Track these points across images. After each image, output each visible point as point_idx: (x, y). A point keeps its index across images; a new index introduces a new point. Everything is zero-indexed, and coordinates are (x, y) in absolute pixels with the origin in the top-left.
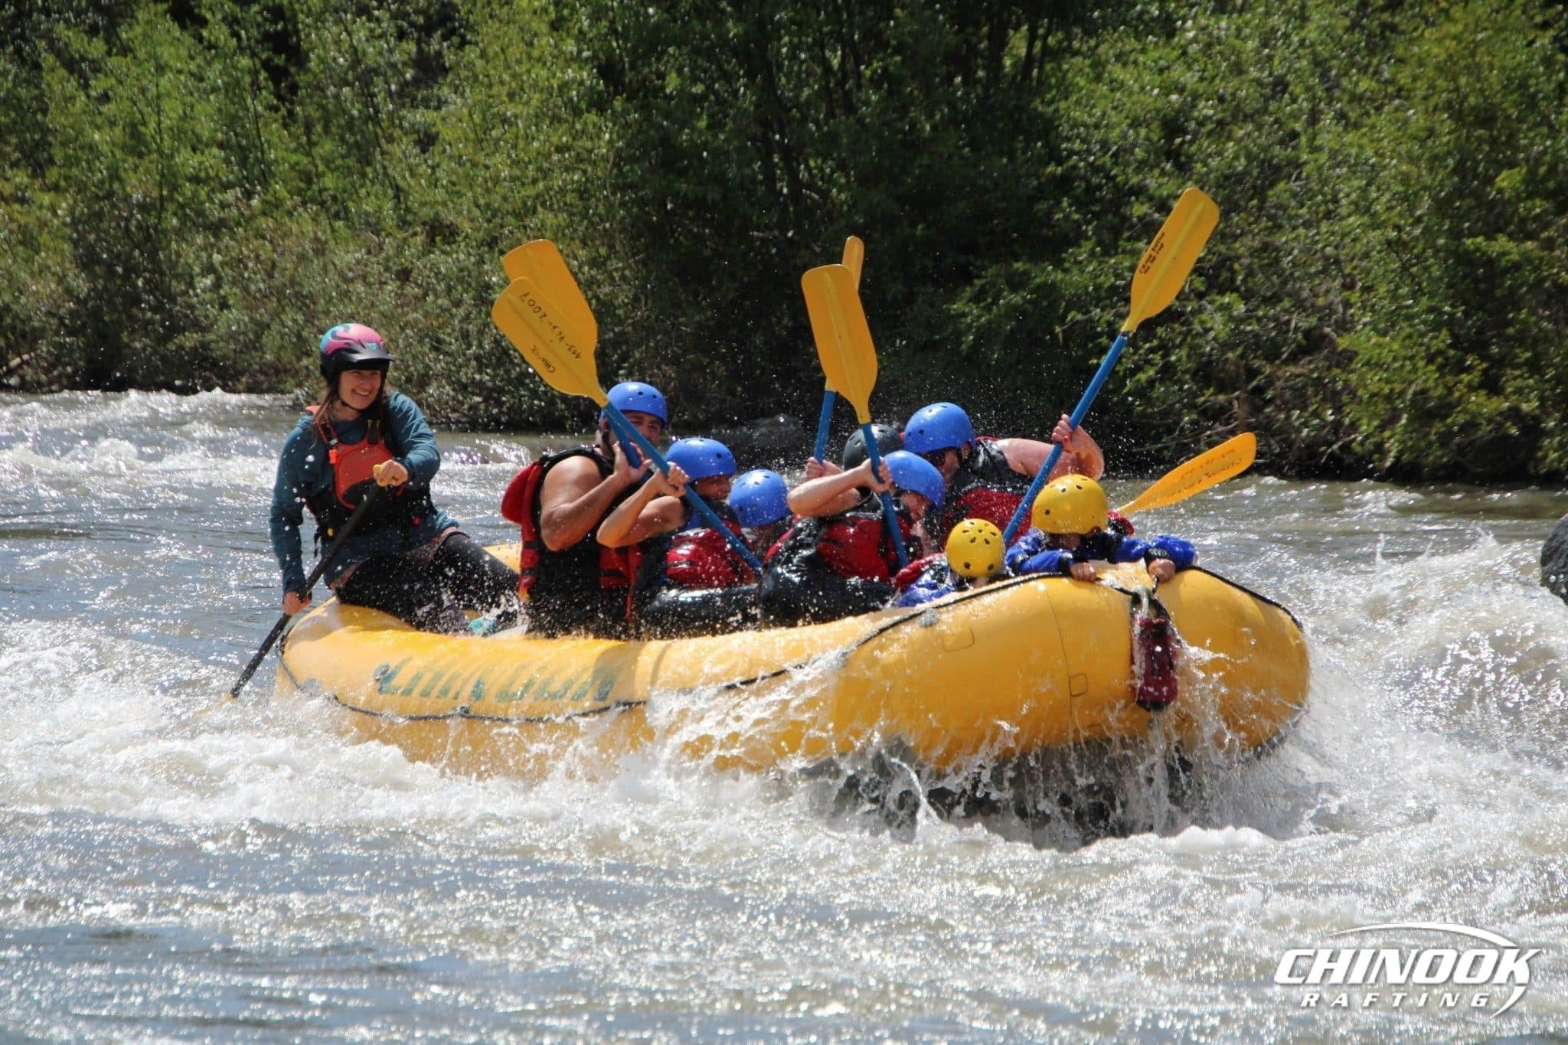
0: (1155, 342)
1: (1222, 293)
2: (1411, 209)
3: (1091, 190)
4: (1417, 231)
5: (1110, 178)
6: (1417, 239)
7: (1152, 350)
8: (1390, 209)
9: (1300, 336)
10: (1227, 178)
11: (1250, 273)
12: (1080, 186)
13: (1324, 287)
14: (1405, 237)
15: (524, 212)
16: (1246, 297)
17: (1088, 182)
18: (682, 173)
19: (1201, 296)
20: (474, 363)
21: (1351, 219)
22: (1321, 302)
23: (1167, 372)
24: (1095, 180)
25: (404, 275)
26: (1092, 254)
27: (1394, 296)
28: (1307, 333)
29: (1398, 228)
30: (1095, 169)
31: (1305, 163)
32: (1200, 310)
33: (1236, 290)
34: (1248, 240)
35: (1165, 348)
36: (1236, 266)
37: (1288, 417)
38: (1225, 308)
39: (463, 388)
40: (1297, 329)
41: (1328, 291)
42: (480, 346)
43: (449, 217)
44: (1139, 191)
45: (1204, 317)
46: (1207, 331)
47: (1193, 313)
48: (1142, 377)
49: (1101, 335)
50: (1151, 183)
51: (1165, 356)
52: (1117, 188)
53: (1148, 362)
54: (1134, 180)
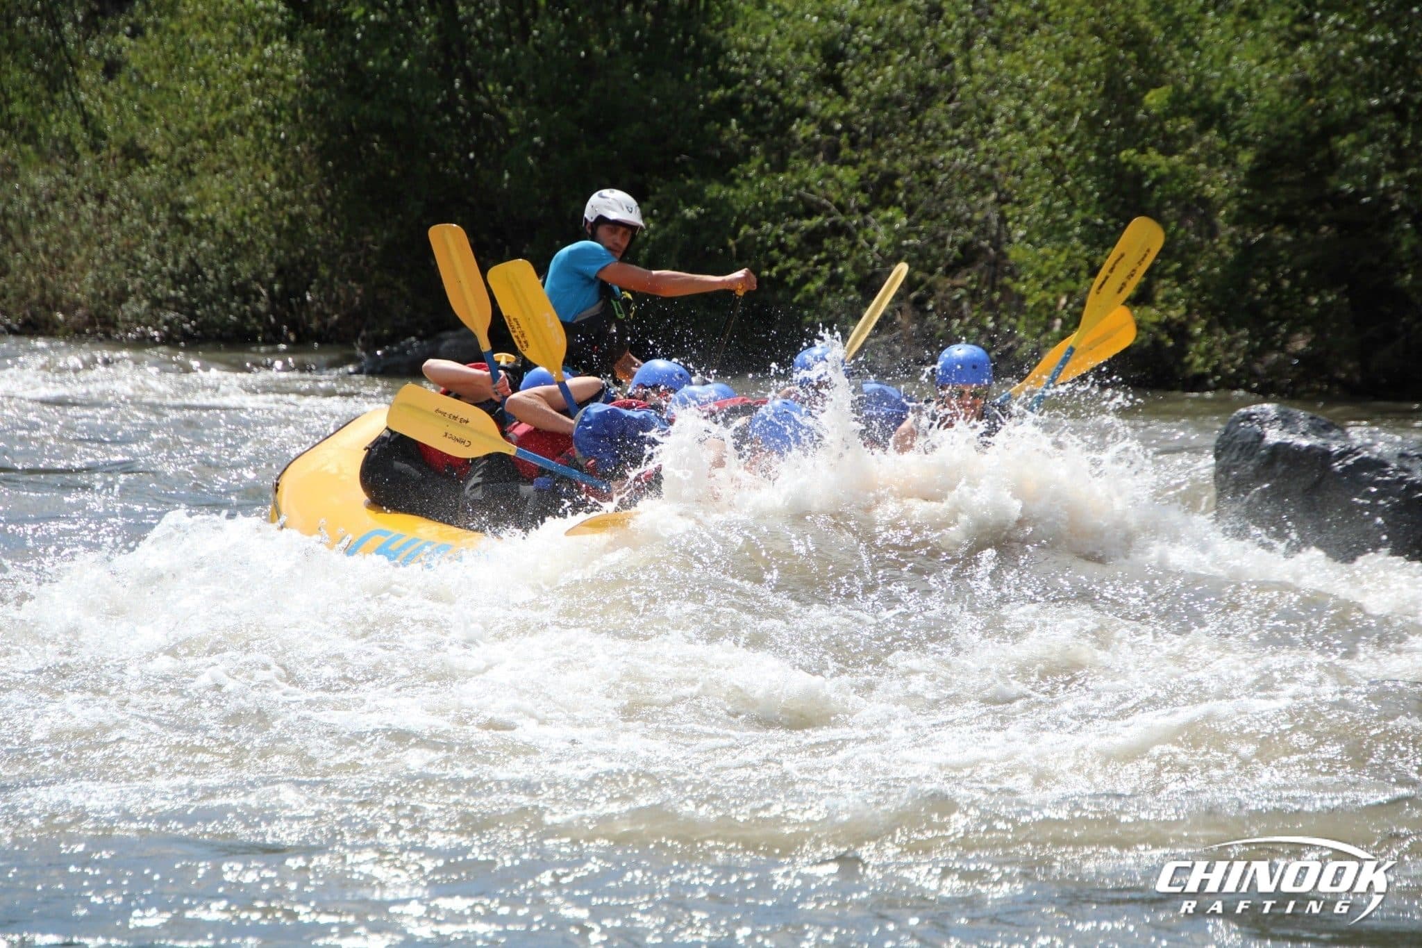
0: (823, 255)
1: (886, 208)
2: (1063, 128)
3: (758, 112)
4: (1071, 149)
5: (775, 99)
6: (1070, 156)
7: (820, 262)
8: (1043, 127)
9: (956, 250)
10: (885, 101)
11: (910, 190)
12: (747, 108)
13: (980, 203)
14: (1058, 153)
15: (214, 136)
16: (909, 211)
17: (755, 104)
18: (368, 98)
19: (864, 211)
20: (169, 281)
21: (1008, 138)
22: (978, 216)
23: (835, 281)
24: (762, 103)
25: (101, 198)
26: (762, 172)
27: (1048, 209)
28: (965, 247)
29: (1053, 146)
30: (763, 92)
31: (960, 86)
32: (866, 223)
33: (900, 205)
34: (908, 158)
35: (833, 260)
36: (899, 183)
37: (949, 326)
38: (890, 221)
39: (157, 303)
40: (953, 243)
41: (983, 207)
42: (176, 263)
43: (143, 142)
44: (803, 113)
45: (870, 230)
46: (871, 242)
47: (858, 226)
48: (811, 287)
49: (772, 248)
50: (816, 104)
51: (834, 266)
52: (784, 108)
53: (817, 273)
54: (801, 102)
